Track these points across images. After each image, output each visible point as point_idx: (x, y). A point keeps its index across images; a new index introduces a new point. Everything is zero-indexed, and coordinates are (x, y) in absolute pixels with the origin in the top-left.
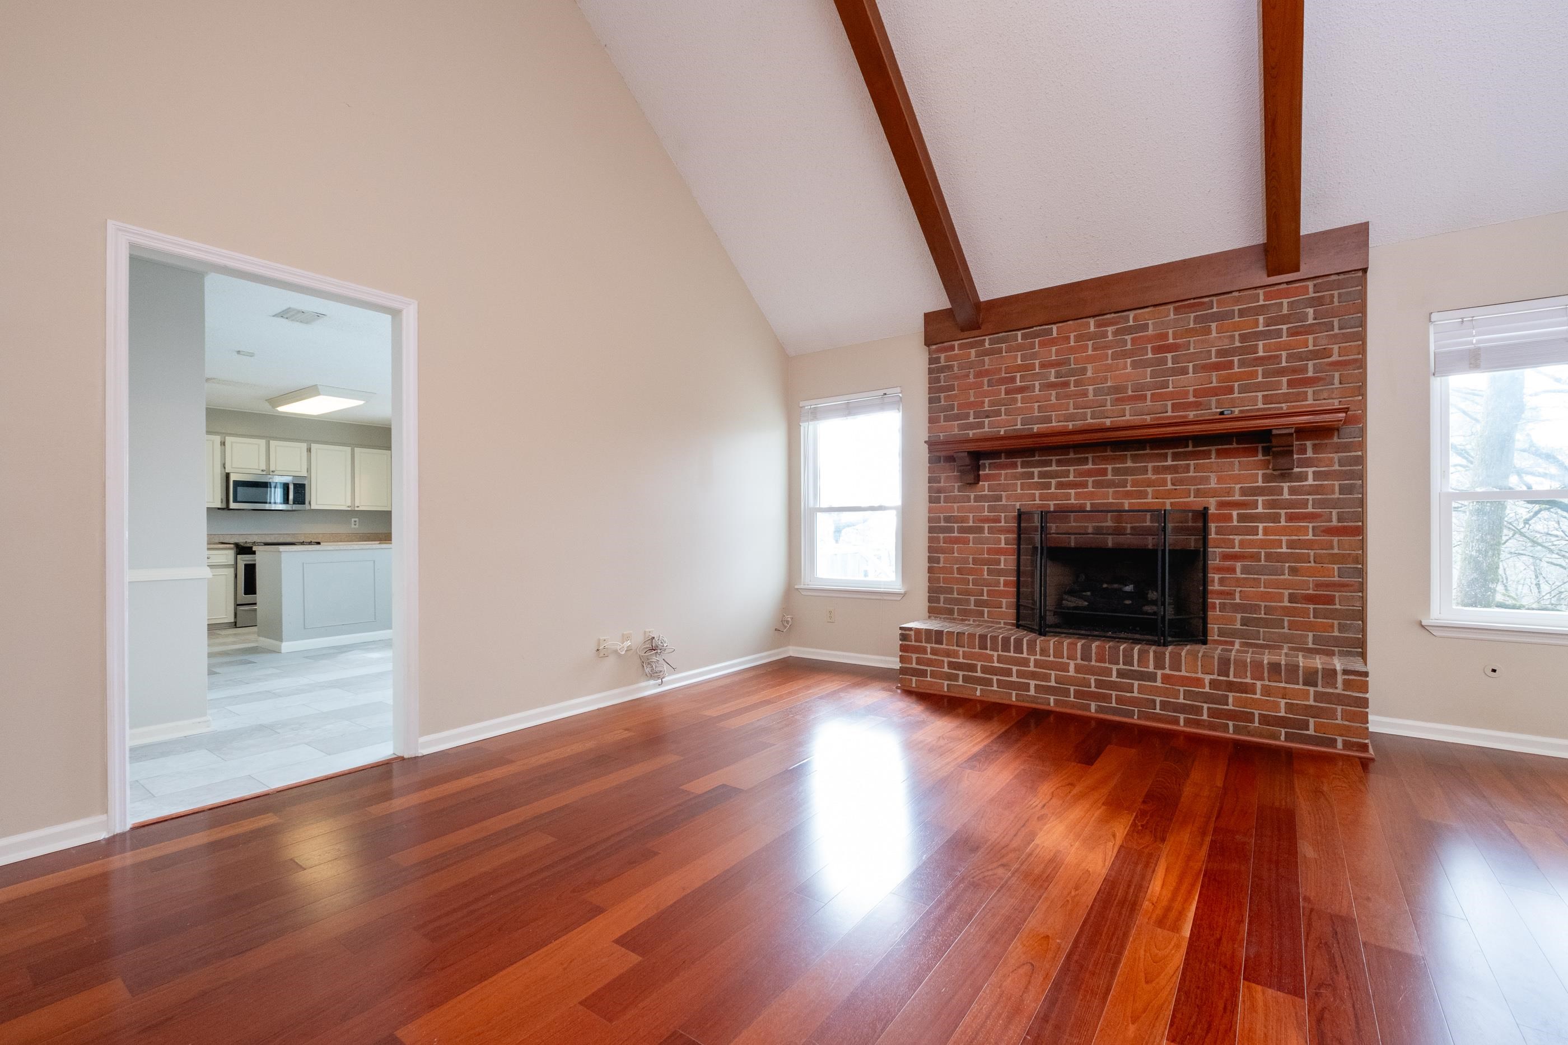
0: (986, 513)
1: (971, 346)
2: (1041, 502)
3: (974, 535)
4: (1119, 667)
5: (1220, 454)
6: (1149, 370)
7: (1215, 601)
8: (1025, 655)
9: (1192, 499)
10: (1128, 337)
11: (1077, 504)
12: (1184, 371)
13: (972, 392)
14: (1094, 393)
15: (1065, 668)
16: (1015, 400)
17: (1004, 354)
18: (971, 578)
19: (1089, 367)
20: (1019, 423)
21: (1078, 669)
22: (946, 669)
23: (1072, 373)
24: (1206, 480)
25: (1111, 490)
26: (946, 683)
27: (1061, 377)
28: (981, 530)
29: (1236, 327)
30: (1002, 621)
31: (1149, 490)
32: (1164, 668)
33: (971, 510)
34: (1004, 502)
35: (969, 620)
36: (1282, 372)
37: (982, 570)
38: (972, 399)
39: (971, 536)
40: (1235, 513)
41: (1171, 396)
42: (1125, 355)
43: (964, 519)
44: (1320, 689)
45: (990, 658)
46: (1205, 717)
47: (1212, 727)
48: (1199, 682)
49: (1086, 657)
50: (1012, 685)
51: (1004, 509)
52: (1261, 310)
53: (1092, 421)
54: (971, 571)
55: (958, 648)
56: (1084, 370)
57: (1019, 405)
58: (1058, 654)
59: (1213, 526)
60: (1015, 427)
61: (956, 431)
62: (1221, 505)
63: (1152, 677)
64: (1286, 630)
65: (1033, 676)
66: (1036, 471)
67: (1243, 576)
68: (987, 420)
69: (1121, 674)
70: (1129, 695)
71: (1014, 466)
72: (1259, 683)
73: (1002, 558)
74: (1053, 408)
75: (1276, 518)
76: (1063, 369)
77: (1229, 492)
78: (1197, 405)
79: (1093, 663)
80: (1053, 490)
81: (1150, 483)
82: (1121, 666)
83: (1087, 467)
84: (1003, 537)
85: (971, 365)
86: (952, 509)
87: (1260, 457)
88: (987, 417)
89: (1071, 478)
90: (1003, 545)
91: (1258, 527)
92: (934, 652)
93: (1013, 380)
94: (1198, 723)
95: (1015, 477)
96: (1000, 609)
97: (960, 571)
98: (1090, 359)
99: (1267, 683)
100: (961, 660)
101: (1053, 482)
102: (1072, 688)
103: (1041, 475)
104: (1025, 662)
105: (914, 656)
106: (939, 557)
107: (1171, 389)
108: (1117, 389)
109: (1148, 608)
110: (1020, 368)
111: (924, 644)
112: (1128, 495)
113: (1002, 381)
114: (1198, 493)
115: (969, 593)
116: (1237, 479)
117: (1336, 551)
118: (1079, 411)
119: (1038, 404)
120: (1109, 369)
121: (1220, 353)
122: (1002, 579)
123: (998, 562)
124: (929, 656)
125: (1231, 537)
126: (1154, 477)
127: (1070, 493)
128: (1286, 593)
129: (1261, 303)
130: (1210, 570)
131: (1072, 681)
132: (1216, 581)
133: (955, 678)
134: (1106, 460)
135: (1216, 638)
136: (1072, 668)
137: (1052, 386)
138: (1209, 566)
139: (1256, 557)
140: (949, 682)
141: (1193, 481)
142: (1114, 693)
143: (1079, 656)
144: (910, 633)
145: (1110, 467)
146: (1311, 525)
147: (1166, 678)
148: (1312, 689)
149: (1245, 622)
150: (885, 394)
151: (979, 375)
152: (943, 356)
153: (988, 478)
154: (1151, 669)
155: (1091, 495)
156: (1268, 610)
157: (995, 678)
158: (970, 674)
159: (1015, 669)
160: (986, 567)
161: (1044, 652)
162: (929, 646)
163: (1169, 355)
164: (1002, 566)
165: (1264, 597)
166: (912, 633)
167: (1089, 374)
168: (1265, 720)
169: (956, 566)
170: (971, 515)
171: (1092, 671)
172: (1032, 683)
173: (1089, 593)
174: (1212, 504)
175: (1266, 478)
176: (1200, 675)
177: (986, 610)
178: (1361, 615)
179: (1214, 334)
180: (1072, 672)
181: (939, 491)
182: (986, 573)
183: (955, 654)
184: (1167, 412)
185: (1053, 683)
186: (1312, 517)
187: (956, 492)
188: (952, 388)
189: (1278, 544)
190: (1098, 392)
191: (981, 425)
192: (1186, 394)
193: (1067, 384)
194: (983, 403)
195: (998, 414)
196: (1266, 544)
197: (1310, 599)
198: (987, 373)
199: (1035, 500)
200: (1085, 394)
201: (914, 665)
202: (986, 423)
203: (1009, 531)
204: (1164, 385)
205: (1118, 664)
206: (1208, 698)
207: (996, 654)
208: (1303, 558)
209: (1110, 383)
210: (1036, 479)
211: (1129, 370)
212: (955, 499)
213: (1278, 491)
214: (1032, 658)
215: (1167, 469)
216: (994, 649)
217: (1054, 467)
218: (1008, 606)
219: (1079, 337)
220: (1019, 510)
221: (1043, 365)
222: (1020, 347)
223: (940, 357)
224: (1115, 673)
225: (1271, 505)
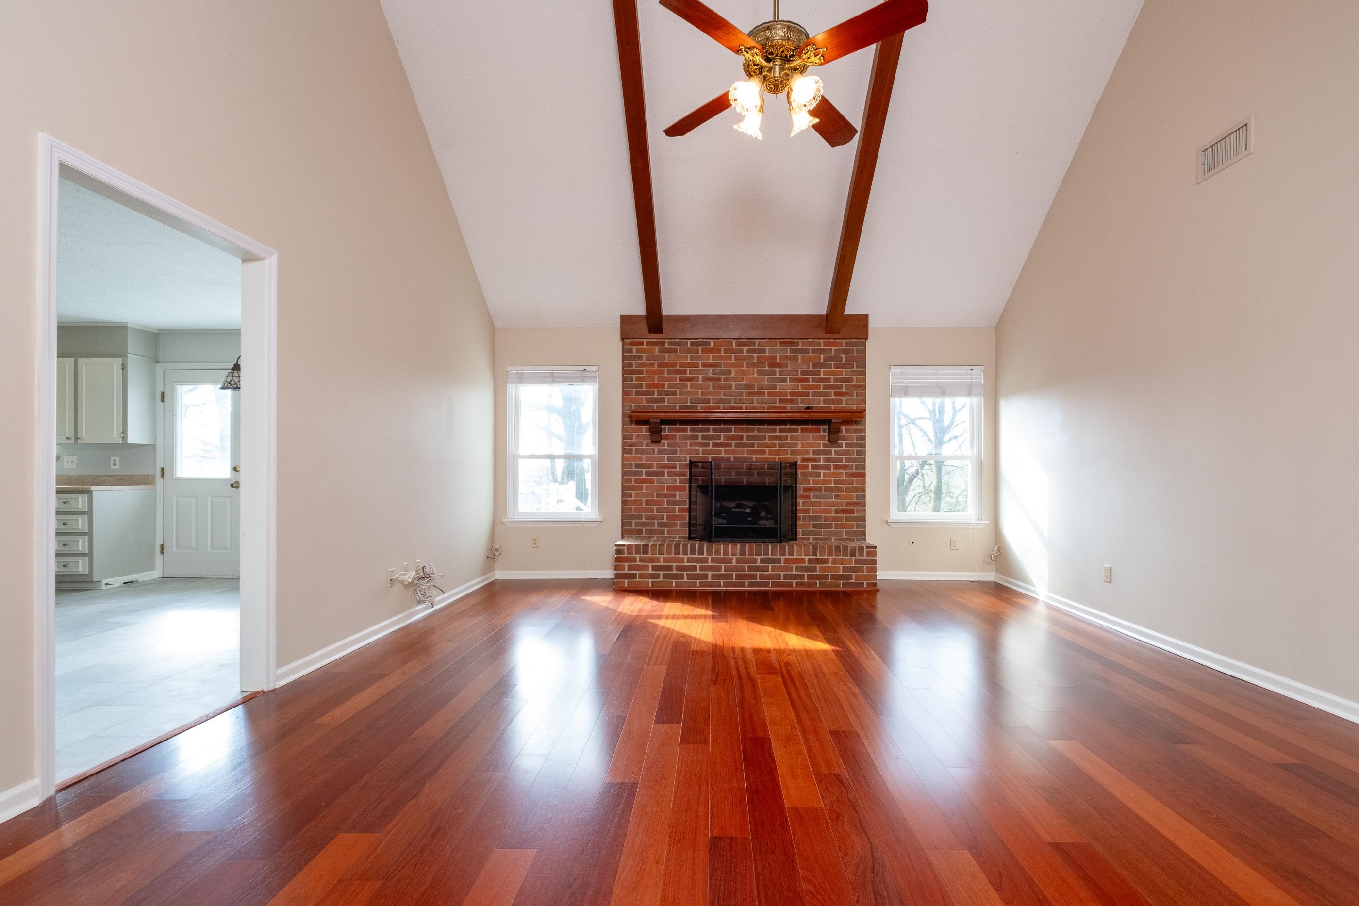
0: (666, 462)
1: (655, 344)
2: (703, 455)
3: (657, 477)
4: (761, 557)
5: (803, 430)
6: (766, 377)
7: (800, 515)
8: (705, 556)
9: (789, 456)
10: (755, 355)
11: (725, 457)
12: (785, 380)
13: (656, 377)
14: (736, 387)
15: (730, 561)
16: (686, 386)
17: (678, 354)
18: (655, 507)
19: (733, 370)
20: (689, 401)
21: (738, 561)
22: (650, 571)
23: (722, 373)
24: (795, 445)
25: (745, 449)
26: (650, 581)
27: (716, 375)
28: (662, 473)
29: (810, 359)
30: (677, 536)
31: (767, 450)
32: (785, 555)
33: (655, 459)
34: (678, 455)
35: (654, 537)
36: (831, 387)
37: (663, 502)
38: (656, 382)
39: (655, 478)
40: (810, 464)
41: (778, 394)
42: (753, 365)
43: (650, 466)
44: (857, 557)
45: (682, 560)
46: (806, 580)
47: (809, 585)
48: (803, 561)
49: (743, 553)
50: (697, 577)
51: (679, 459)
52: (822, 351)
53: (734, 405)
54: (655, 503)
55: (660, 556)
56: (730, 372)
57: (689, 389)
58: (726, 552)
59: (799, 472)
60: (685, 404)
61: (644, 403)
62: (804, 460)
63: (779, 561)
64: (833, 529)
65: (711, 568)
66: (700, 434)
67: (814, 500)
68: (667, 398)
69: (762, 561)
70: (766, 573)
71: (685, 430)
72: (830, 558)
73: (677, 493)
74: (711, 394)
75: (828, 468)
76: (717, 369)
77: (807, 452)
78: (791, 401)
79: (747, 556)
80: (710, 448)
81: (767, 446)
82: (762, 556)
83: (731, 434)
84: (678, 478)
85: (655, 358)
86: (641, 459)
87: (822, 433)
88: (667, 395)
89: (722, 440)
90: (678, 484)
91: (820, 472)
92: (641, 560)
93: (685, 372)
94: (802, 584)
95: (686, 438)
96: (675, 528)
97: (647, 503)
98: (733, 365)
99: (834, 557)
100: (662, 564)
101: (711, 442)
102: (734, 574)
103: (704, 437)
104: (705, 560)
105: (626, 565)
106: (632, 493)
107: (778, 390)
108: (749, 386)
109: (760, 522)
110: (689, 365)
111: (634, 555)
112: (755, 452)
113: (677, 372)
114: (792, 452)
115: (654, 518)
116: (811, 445)
117: (855, 485)
118: (726, 397)
119: (702, 390)
120: (744, 373)
121: (803, 373)
122: (677, 507)
123: (675, 496)
124: (638, 563)
125: (808, 478)
126: (769, 442)
127: (721, 450)
128: (834, 508)
129: (822, 347)
130: (798, 498)
131: (734, 569)
132: (801, 503)
133: (658, 576)
134: (742, 430)
135: (801, 536)
136: (734, 561)
137: (710, 379)
138: (798, 495)
139: (819, 489)
140: (653, 580)
141: (790, 445)
142: (758, 573)
143: (738, 553)
144: (623, 548)
145: (745, 435)
146: (844, 471)
147: (786, 560)
148: (853, 558)
149: (815, 526)
150: (586, 370)
151: (661, 365)
152: (634, 348)
153: (667, 438)
154: (778, 556)
155: (734, 452)
156: (826, 519)
157: (685, 573)
158: (668, 572)
159: (698, 565)
160: (666, 499)
161: (718, 552)
162: (637, 556)
163: (777, 370)
164: (677, 498)
165: (824, 511)
166: (625, 548)
167: (733, 375)
168: (833, 577)
169: (644, 499)
170: (655, 463)
171: (746, 561)
172: (710, 573)
173: (724, 515)
174: (799, 458)
175: (825, 445)
176: (803, 557)
177: (666, 529)
178: (863, 519)
179: (800, 361)
180: (734, 563)
181: (631, 445)
182: (666, 503)
183: (658, 560)
184: (776, 404)
185: (723, 572)
186: (844, 467)
187: (644, 447)
188: (641, 372)
189: (830, 482)
190: (737, 387)
191: (663, 401)
192: (786, 394)
193: (719, 379)
194: (664, 385)
195: (674, 394)
196: (824, 482)
197: (844, 511)
198: (667, 365)
199: (700, 454)
200: (730, 387)
201: (626, 571)
202: (666, 399)
203: (683, 474)
204: (775, 387)
205: (761, 555)
206: (807, 569)
207: (686, 557)
208: (841, 490)
209: (744, 383)
210: (700, 440)
211: (756, 375)
212: (642, 452)
213: (830, 453)
214: (710, 557)
215: (776, 438)
216: (685, 553)
217: (711, 433)
218: (682, 525)
219: (726, 351)
220: (690, 460)
221: (704, 365)
222: (689, 351)
223: (632, 349)
224: (759, 561)
225: (827, 460)
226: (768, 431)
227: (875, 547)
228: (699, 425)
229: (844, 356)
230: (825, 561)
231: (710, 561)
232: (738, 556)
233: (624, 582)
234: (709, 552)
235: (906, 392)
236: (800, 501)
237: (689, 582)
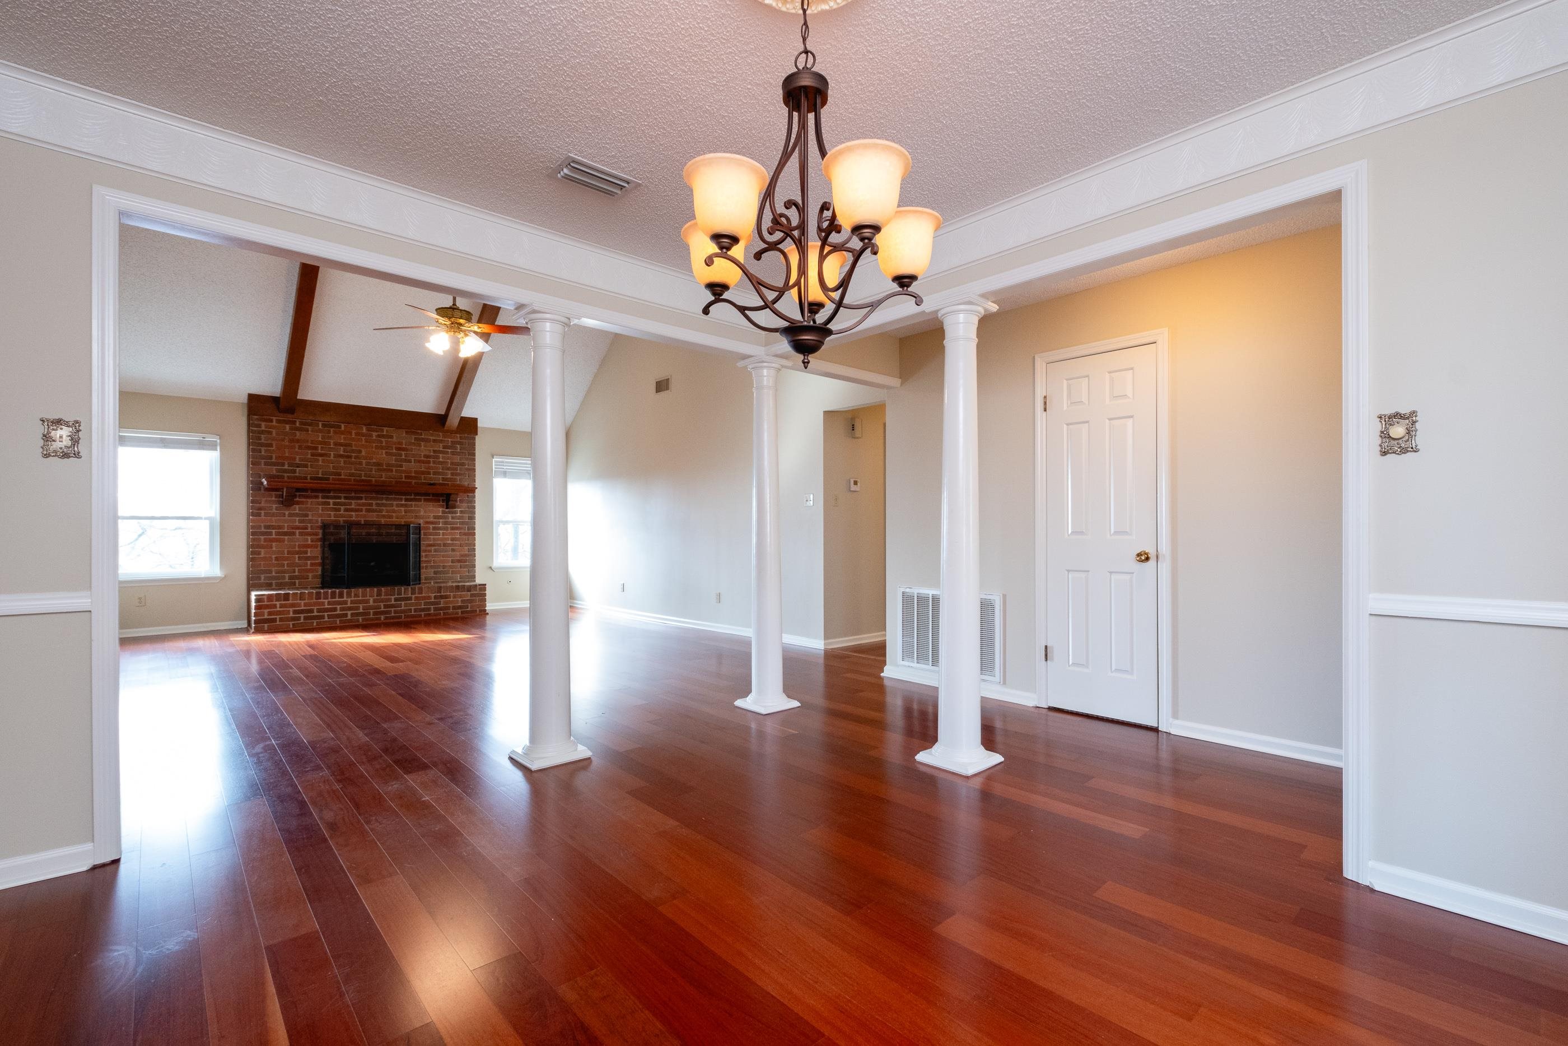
0: (297, 524)
1: (285, 422)
2: (335, 519)
3: (288, 537)
5: (425, 500)
6: (394, 457)
7: (423, 565)
8: (345, 599)
9: (413, 520)
10: (383, 440)
11: (356, 520)
12: (410, 461)
13: (286, 450)
14: (366, 464)
15: (367, 601)
16: (318, 461)
17: (310, 432)
18: (286, 563)
19: (363, 450)
20: (320, 473)
21: (374, 601)
22: (291, 615)
23: (353, 451)
24: (419, 511)
25: (375, 514)
27: (347, 453)
28: (294, 534)
30: (313, 586)
31: (394, 514)
32: (415, 594)
33: (286, 522)
34: (310, 518)
36: (448, 469)
37: (295, 558)
38: (287, 455)
39: (286, 537)
40: (431, 526)
41: (404, 472)
42: (382, 448)
43: (280, 527)
44: (471, 593)
45: (323, 604)
47: (435, 615)
48: (429, 597)
49: (379, 594)
51: (310, 521)
52: (441, 441)
53: (364, 478)
54: (286, 559)
55: (300, 601)
56: (360, 452)
57: (320, 463)
59: (422, 532)
60: (317, 476)
62: (427, 523)
63: (410, 599)
64: (450, 575)
65: (350, 609)
66: (331, 501)
67: (434, 553)
68: (298, 469)
69: (396, 600)
70: (400, 609)
71: (317, 497)
72: (451, 594)
73: (309, 550)
74: (342, 468)
75: (446, 529)
76: (349, 448)
77: (429, 517)
78: (415, 478)
79: (383, 597)
80: (342, 512)
81: (394, 511)
83: (362, 501)
84: (309, 538)
85: (285, 434)
86: (271, 521)
87: (441, 503)
88: (298, 467)
89: (353, 506)
90: (309, 542)
91: (440, 532)
92: (281, 606)
93: (316, 448)
94: (429, 615)
95: (318, 504)
97: (277, 559)
98: (363, 446)
99: (454, 593)
100: (303, 608)
101: (342, 508)
102: (371, 611)
103: (335, 504)
104: (346, 602)
107: (404, 468)
108: (378, 464)
109: (386, 572)
110: (321, 443)
112: (383, 516)
113: (308, 448)
114: (416, 517)
115: (284, 572)
116: (432, 512)
117: (466, 542)
118: (357, 472)
119: (333, 465)
120: (374, 453)
122: (309, 562)
123: (307, 553)
124: (278, 609)
125: (430, 537)
126: (396, 508)
127: (352, 514)
128: (450, 559)
129: (441, 438)
130: (422, 552)
131: (371, 608)
132: (424, 556)
133: (299, 619)
134: (372, 498)
135: (425, 580)
137: (341, 456)
138: (422, 550)
139: (439, 545)
140: (293, 622)
141: (414, 511)
145: (374, 502)
146: (458, 532)
147: (417, 598)
148: (469, 593)
149: (435, 573)
150: (204, 438)
151: (291, 441)
153: (298, 503)
154: (410, 595)
155: (365, 516)
156: (444, 567)
157: (326, 614)
160: (297, 556)
163: (403, 453)
164: (309, 555)
165: (443, 561)
166: (265, 597)
167: (363, 453)
168: (454, 608)
169: (274, 556)
170: (286, 525)
171: (382, 601)
172: (349, 613)
174: (421, 521)
175: (443, 512)
176: (429, 595)
178: (474, 566)
179: (423, 447)
180: (371, 603)
181: (260, 509)
182: (297, 559)
183: (299, 605)
184: (402, 478)
185: (361, 611)
186: (457, 528)
187: (274, 511)
188: (271, 445)
189: (447, 539)
190: (368, 464)
191: (295, 472)
192: (411, 472)
193: (350, 457)
194: (295, 458)
195: (306, 466)
196: (442, 540)
197: (459, 561)
198: (298, 441)
199: (332, 516)
200: (361, 463)
201: (266, 617)
202: (297, 471)
203: (316, 534)
204: (401, 466)
205: (395, 595)
206: (432, 603)
207: (326, 601)
208: (455, 545)
209: (374, 461)
210: (331, 506)
211: (384, 455)
212: (273, 515)
213: (447, 518)
214: (349, 600)
215: (402, 505)
216: (326, 598)
217: (343, 500)
218: (314, 577)
219: (357, 434)
220: (322, 523)
221: (336, 444)
222: (320, 431)
223: (261, 424)
224: (393, 600)
225: (446, 523)
226: (395, 499)
227: (485, 585)
228: (330, 493)
229: (458, 446)
230: (446, 597)
231: (349, 603)
232: (375, 597)
233: (264, 626)
234: (349, 595)
235: (505, 474)
236: (423, 554)
237: (330, 621)
